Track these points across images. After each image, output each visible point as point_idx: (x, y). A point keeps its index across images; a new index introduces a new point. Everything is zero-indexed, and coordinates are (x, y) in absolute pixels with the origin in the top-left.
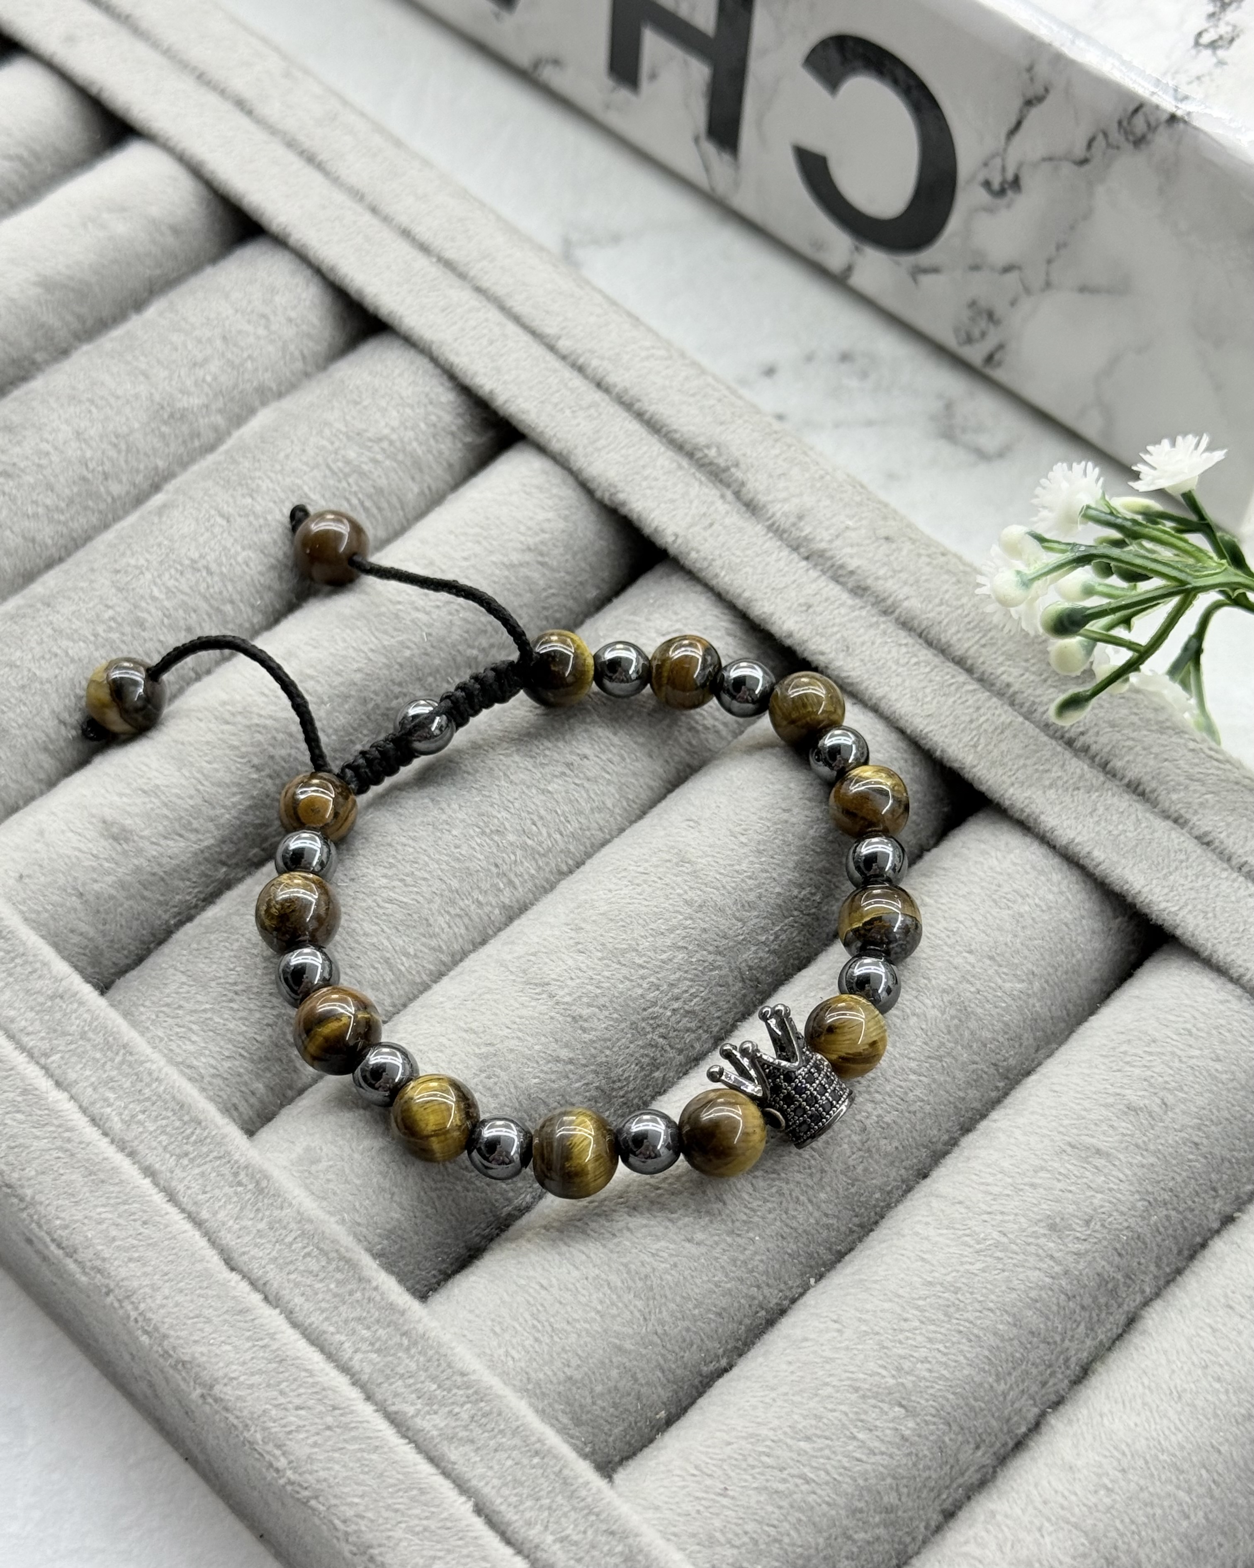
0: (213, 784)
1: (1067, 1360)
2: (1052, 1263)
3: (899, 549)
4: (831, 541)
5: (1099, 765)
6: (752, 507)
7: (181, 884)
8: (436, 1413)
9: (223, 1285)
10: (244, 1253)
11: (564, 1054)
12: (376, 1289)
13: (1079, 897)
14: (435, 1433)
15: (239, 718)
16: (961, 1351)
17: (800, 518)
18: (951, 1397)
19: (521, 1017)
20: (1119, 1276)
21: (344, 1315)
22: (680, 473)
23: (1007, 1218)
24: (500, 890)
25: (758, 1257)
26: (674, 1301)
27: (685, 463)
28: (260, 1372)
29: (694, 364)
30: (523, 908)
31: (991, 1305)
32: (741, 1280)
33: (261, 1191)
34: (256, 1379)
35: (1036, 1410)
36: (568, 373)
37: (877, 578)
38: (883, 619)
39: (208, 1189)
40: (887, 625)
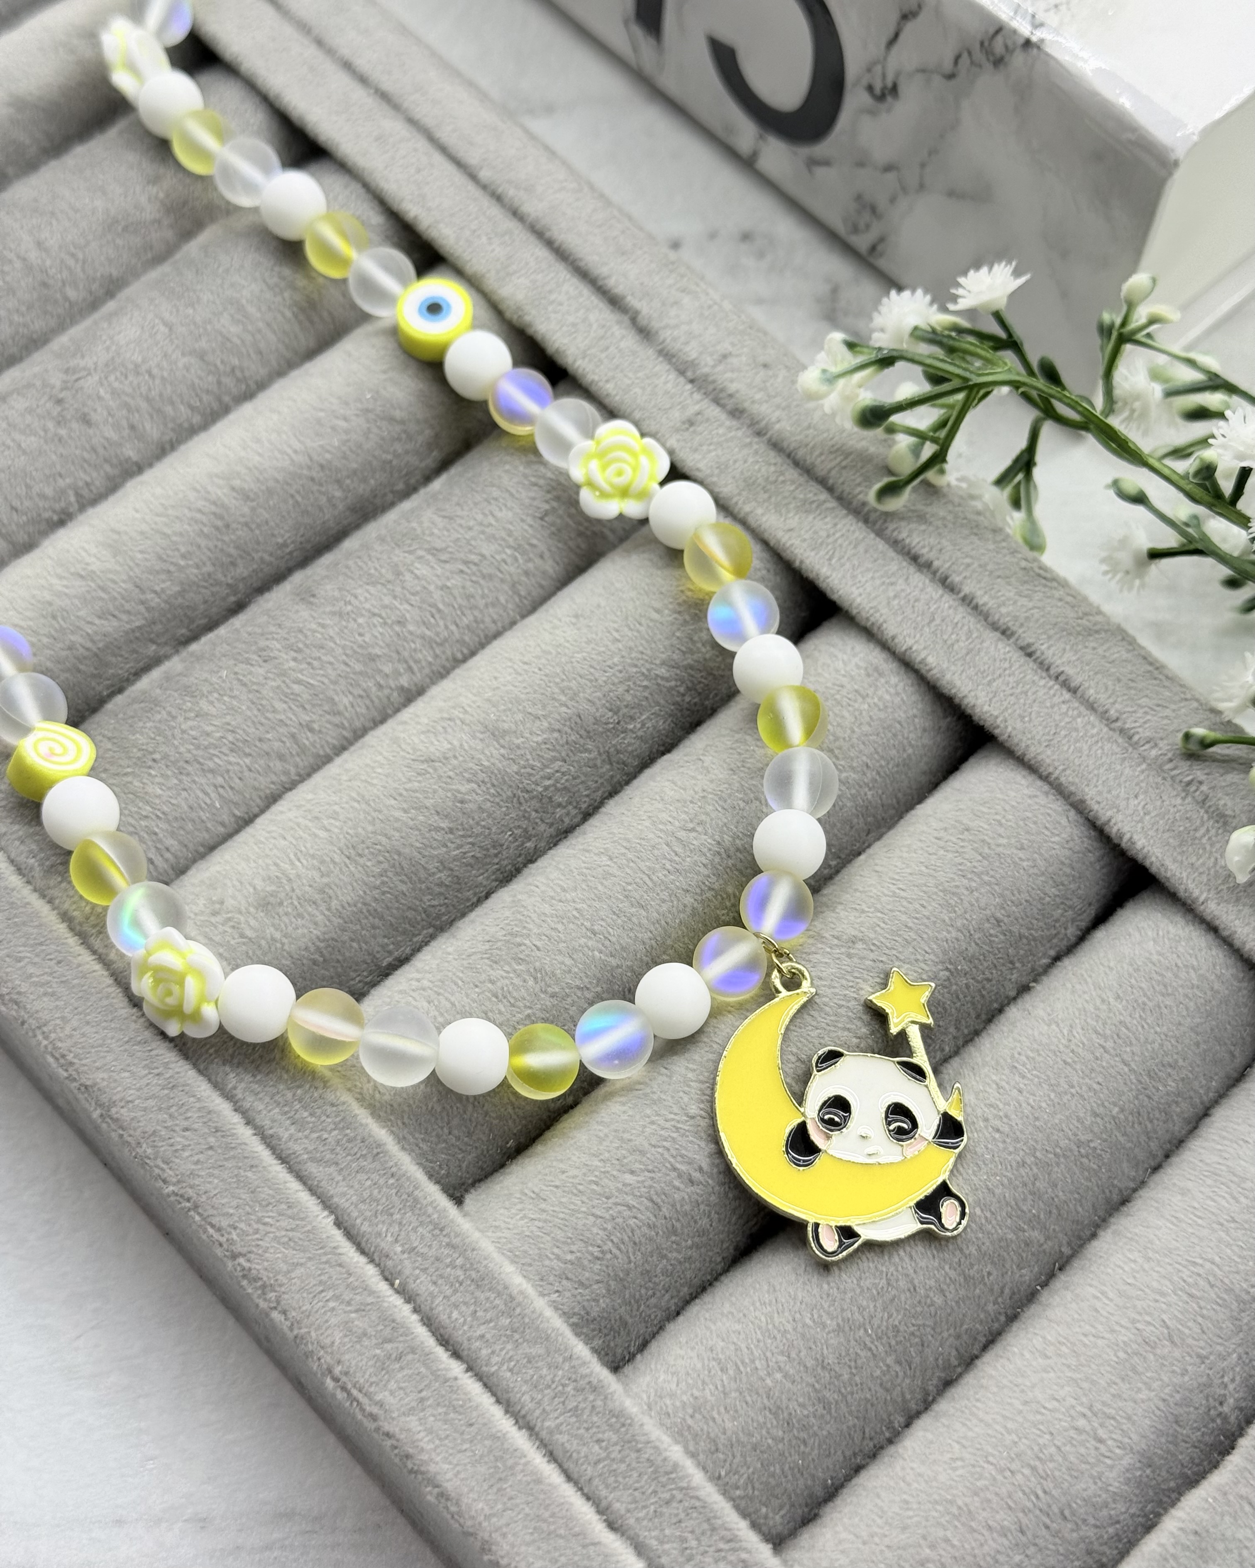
0: (144, 571)
3: (775, 376)
4: (714, 367)
5: (940, 580)
6: (645, 333)
7: (113, 660)
8: (307, 1138)
11: (445, 824)
13: (914, 698)
14: (305, 1155)
15: (170, 512)
24: (400, 674)
28: (153, 1097)
29: (602, 196)
30: (420, 691)
34: (151, 1103)
36: (485, 202)
37: (753, 402)
38: (756, 440)
40: (759, 445)
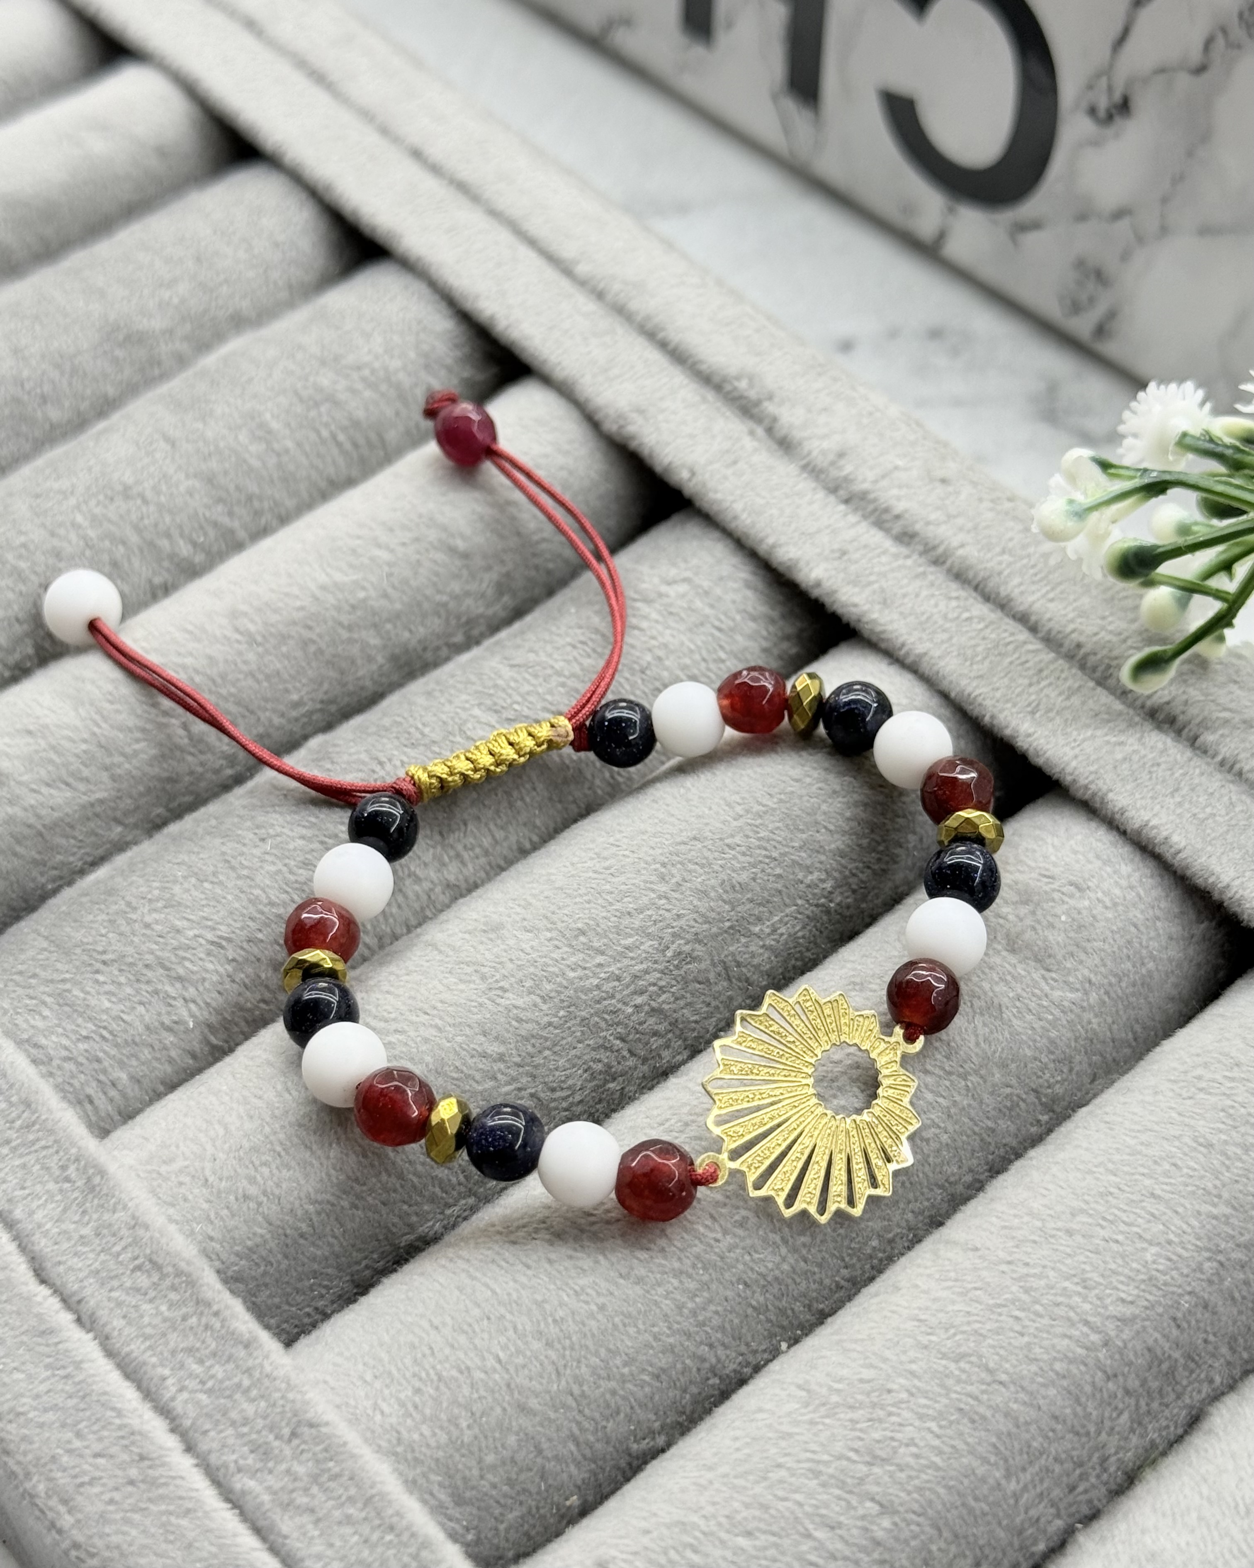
0: (112, 727)
1: (1104, 1460)
2: (1085, 1329)
3: (958, 493)
4: (876, 482)
5: (1188, 740)
6: (785, 445)
7: (63, 841)
8: (270, 1472)
9: (28, 1299)
10: (60, 1263)
11: (494, 1048)
12: (216, 1314)
13: (1155, 893)
14: (266, 1498)
16: (961, 1434)
17: (841, 455)
18: (942, 1491)
19: (442, 1002)
20: (1177, 1355)
21: (172, 1344)
22: (703, 407)
23: (1033, 1271)
24: (444, 865)
25: (712, 1308)
26: (597, 1354)
27: (710, 395)
28: (55, 1408)
29: (732, 291)
30: (471, 888)
31: (1004, 1377)
32: (689, 1335)
33: (92, 1189)
34: (49, 1417)
35: (1059, 1523)
36: (582, 299)
37: (928, 523)
38: (932, 569)
39: (28, 1184)
40: (936, 575)
